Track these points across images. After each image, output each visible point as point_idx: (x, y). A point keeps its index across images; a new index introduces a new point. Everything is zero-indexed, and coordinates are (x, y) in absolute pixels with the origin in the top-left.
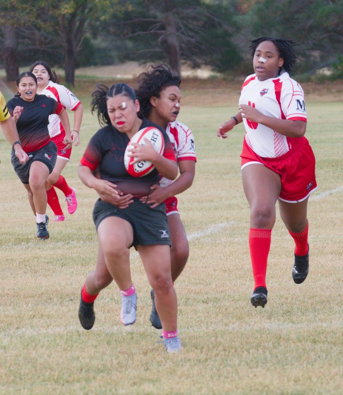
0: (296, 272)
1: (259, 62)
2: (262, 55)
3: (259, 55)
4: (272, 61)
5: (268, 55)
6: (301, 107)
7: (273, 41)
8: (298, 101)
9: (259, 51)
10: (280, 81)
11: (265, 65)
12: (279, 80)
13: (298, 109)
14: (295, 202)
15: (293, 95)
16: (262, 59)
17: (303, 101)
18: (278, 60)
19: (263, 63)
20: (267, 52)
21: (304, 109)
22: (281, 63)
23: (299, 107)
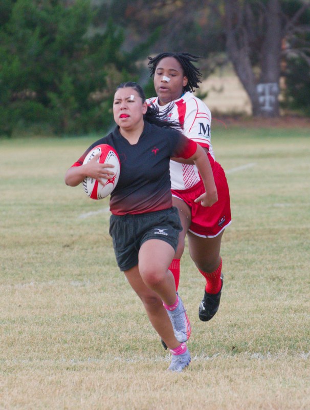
0: (204, 308)
1: (162, 81)
2: (165, 73)
3: (161, 74)
4: (176, 79)
5: (172, 74)
6: (205, 131)
7: (176, 57)
8: (202, 124)
9: (162, 69)
10: (184, 102)
11: (169, 85)
12: (182, 100)
13: (200, 133)
14: (204, 237)
15: (196, 117)
16: (165, 78)
17: (208, 126)
18: (183, 79)
19: (166, 82)
20: (171, 70)
21: (208, 135)
22: (185, 82)
23: (202, 132)
